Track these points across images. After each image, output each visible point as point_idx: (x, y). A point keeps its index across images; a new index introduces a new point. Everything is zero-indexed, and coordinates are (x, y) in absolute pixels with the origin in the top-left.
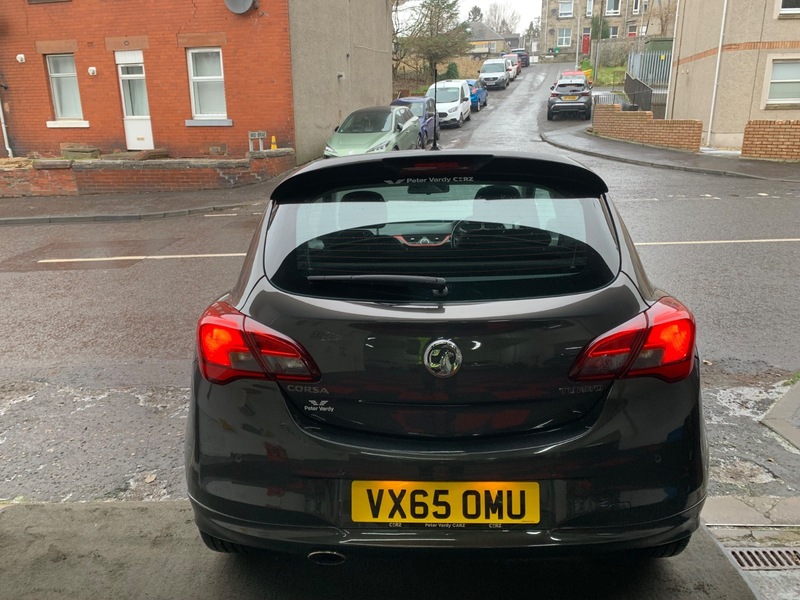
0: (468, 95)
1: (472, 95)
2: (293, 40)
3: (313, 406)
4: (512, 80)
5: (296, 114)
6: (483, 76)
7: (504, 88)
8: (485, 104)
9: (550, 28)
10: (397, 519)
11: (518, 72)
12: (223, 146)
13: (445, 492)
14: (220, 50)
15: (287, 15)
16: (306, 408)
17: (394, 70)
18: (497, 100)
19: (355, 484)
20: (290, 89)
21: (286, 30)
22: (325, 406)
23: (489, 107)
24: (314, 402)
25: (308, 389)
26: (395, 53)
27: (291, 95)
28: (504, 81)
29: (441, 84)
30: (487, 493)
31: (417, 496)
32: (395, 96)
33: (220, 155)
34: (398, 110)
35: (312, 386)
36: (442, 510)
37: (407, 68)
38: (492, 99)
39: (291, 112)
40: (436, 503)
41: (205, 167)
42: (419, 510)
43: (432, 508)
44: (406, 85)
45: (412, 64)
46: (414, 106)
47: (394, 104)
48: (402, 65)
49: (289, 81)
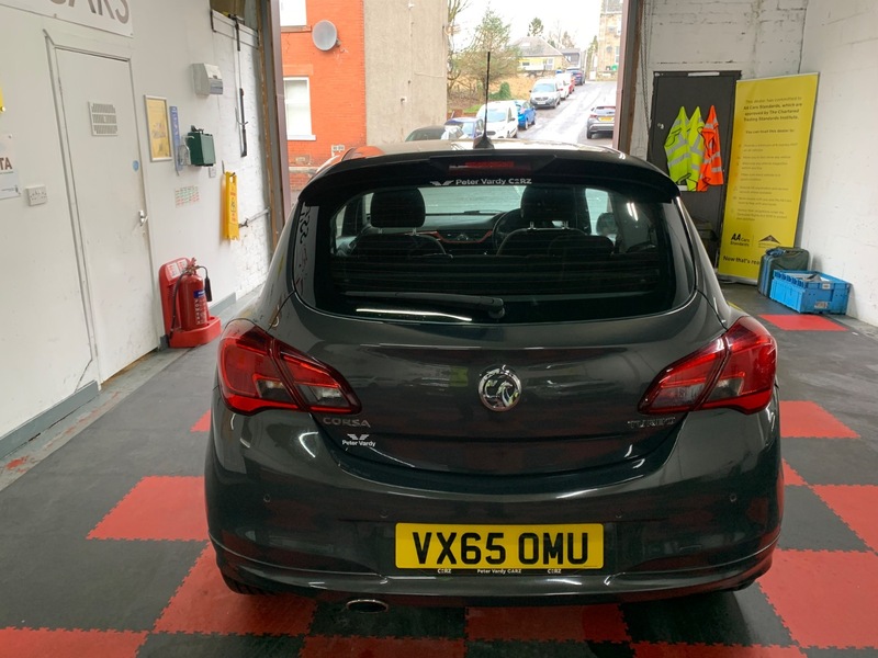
0: (515, 115)
1: (519, 115)
2: (367, 71)
3: (353, 440)
4: (563, 99)
5: (368, 131)
6: (533, 96)
7: (554, 108)
8: (533, 123)
9: (607, 46)
10: (447, 565)
11: (571, 91)
12: (307, 157)
13: (500, 535)
14: (307, 79)
15: (363, 52)
16: (344, 442)
17: (449, 89)
18: (545, 120)
19: (399, 526)
20: (364, 111)
21: (362, 64)
22: (365, 441)
23: (536, 126)
24: (353, 437)
25: (346, 422)
26: (450, 73)
27: (364, 117)
28: (554, 101)
29: (491, 105)
30: (547, 535)
31: (468, 540)
32: (449, 115)
33: (305, 164)
34: (451, 129)
35: (352, 419)
36: (496, 555)
37: (461, 87)
38: (540, 118)
39: (364, 130)
40: (490, 547)
41: (299, 172)
42: (471, 555)
43: (485, 553)
44: (460, 104)
45: (466, 83)
46: (465, 125)
47: (448, 123)
48: (456, 84)
49: (364, 104)
